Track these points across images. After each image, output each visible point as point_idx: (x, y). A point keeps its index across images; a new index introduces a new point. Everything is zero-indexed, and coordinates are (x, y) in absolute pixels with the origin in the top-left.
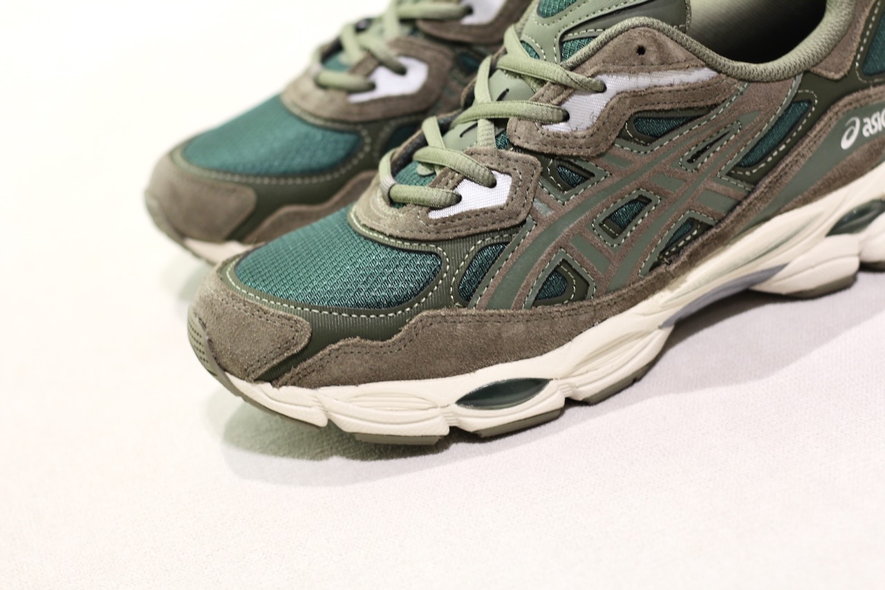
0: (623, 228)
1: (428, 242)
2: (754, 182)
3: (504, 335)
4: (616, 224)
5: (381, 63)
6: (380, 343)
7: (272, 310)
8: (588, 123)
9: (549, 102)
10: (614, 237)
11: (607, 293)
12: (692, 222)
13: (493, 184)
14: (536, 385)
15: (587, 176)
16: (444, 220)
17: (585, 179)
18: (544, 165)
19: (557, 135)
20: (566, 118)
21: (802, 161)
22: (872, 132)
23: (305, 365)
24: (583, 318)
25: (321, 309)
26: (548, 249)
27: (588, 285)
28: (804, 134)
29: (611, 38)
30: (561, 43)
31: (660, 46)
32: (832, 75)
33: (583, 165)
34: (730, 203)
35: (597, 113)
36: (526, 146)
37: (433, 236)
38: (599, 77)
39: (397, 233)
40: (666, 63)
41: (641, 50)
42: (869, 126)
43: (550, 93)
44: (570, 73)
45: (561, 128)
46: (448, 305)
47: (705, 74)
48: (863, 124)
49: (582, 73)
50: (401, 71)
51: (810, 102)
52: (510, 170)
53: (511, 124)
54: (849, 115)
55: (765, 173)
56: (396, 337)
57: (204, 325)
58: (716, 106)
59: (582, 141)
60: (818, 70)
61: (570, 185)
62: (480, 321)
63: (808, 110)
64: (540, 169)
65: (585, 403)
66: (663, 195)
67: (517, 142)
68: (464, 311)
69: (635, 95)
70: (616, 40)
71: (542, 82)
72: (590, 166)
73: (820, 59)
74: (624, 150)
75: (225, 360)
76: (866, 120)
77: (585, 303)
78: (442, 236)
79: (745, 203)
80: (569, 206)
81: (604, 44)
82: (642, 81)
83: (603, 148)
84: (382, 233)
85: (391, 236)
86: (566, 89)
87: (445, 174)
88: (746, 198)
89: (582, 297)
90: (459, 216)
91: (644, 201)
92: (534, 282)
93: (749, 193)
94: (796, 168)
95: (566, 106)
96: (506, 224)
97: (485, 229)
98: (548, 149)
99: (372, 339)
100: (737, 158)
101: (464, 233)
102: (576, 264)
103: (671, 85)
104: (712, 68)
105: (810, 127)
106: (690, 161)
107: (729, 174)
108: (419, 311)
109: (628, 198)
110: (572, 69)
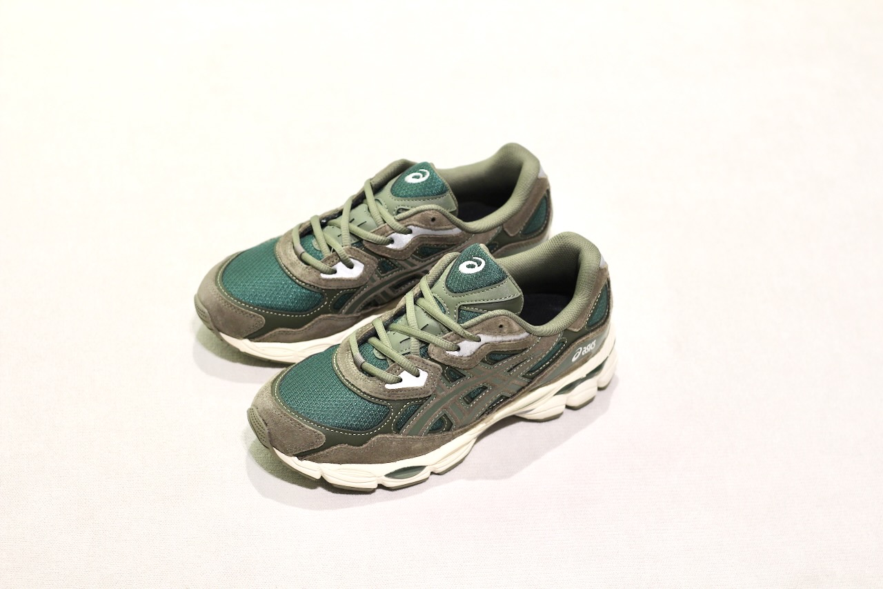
0: (473, 399)
1: (384, 400)
2: (533, 378)
3: (413, 447)
4: (470, 398)
5: (341, 260)
6: (357, 448)
7: (307, 426)
8: (469, 354)
9: (452, 341)
10: (468, 403)
11: (460, 428)
12: (501, 397)
13: (418, 376)
14: (421, 468)
15: (462, 376)
16: (393, 390)
17: (460, 377)
18: (443, 369)
19: (453, 357)
20: (458, 349)
21: (555, 369)
22: (586, 352)
23: (319, 454)
24: (446, 439)
25: (331, 429)
26: (439, 410)
27: (452, 424)
28: (558, 357)
29: (487, 318)
30: (459, 309)
31: (510, 325)
32: (576, 330)
33: (462, 372)
34: (519, 387)
35: (474, 350)
36: (437, 359)
37: (387, 398)
38: (479, 335)
39: (368, 392)
40: (511, 332)
41: (501, 326)
42: (585, 351)
43: (453, 337)
44: (466, 331)
45: (456, 354)
46: (390, 432)
47: (525, 335)
48: (583, 350)
49: (472, 332)
50: (351, 266)
51: (564, 343)
52: (427, 370)
53: (431, 348)
54: (579, 346)
55: (538, 375)
56: (364, 446)
57: (266, 424)
58: (526, 349)
59: (464, 362)
60: (570, 329)
61: (454, 380)
62: (404, 441)
63: (562, 346)
64: (442, 371)
65: (438, 474)
66: (494, 386)
67: (433, 357)
68: (398, 436)
69: (493, 345)
70: (490, 320)
71: (450, 330)
72: (464, 372)
73: (572, 324)
74: (482, 367)
75: (276, 443)
76: (585, 348)
77: (450, 433)
78: (390, 398)
79: (526, 388)
80: (452, 390)
81: (483, 320)
82: (499, 338)
83: (473, 365)
84: (359, 390)
85: (365, 393)
86: (462, 338)
87: (395, 366)
88: (527, 385)
89: (448, 430)
90: (400, 390)
91: (484, 388)
92: (429, 424)
93: (529, 383)
94: (551, 372)
95: (459, 344)
96: (422, 396)
97: (412, 398)
98: (446, 363)
99: (354, 445)
100: (528, 369)
101: (401, 398)
102: (449, 416)
103: (510, 341)
104: (528, 332)
105: (561, 354)
106: (509, 371)
107: (523, 376)
108: (376, 434)
109: (478, 387)
110: (466, 329)
